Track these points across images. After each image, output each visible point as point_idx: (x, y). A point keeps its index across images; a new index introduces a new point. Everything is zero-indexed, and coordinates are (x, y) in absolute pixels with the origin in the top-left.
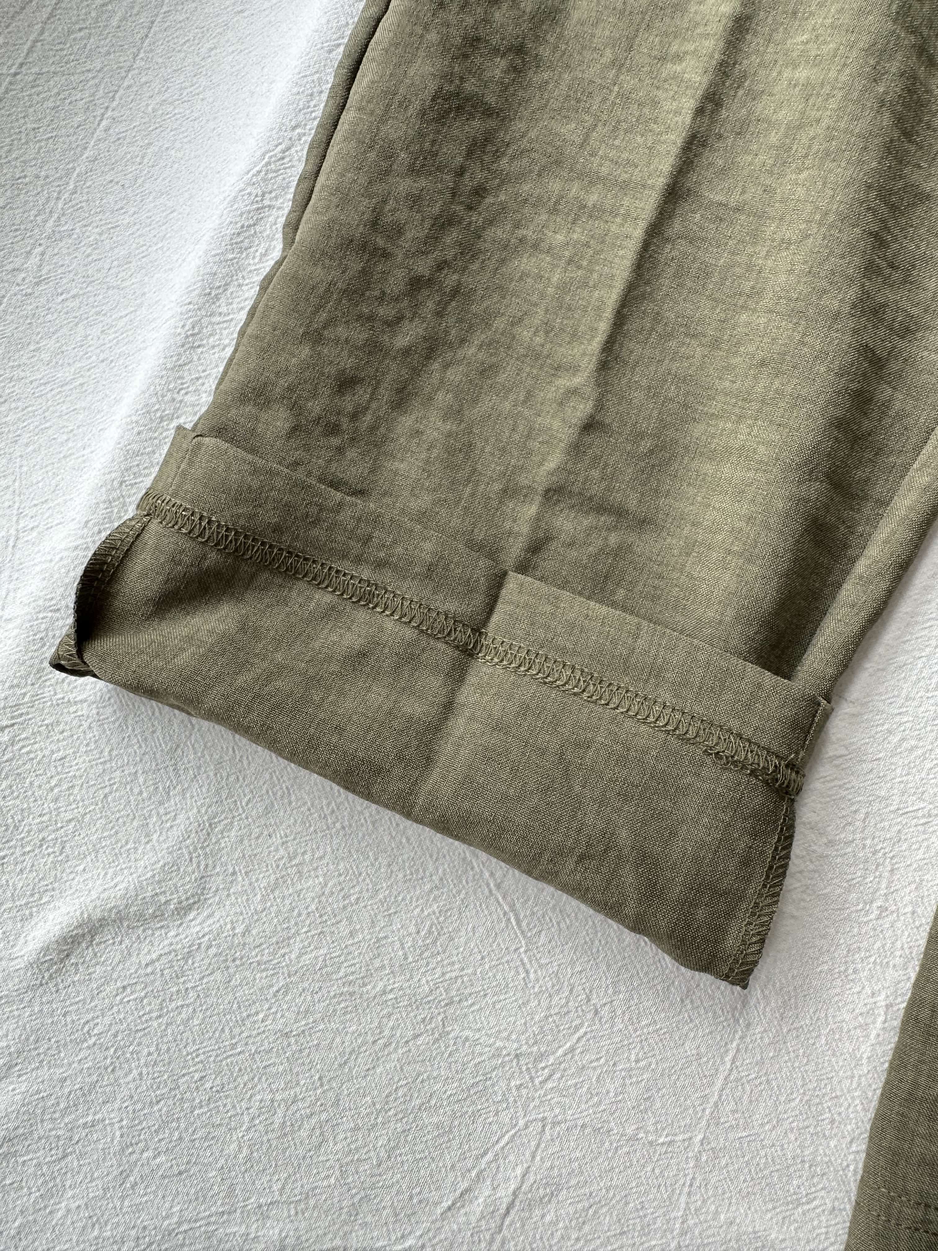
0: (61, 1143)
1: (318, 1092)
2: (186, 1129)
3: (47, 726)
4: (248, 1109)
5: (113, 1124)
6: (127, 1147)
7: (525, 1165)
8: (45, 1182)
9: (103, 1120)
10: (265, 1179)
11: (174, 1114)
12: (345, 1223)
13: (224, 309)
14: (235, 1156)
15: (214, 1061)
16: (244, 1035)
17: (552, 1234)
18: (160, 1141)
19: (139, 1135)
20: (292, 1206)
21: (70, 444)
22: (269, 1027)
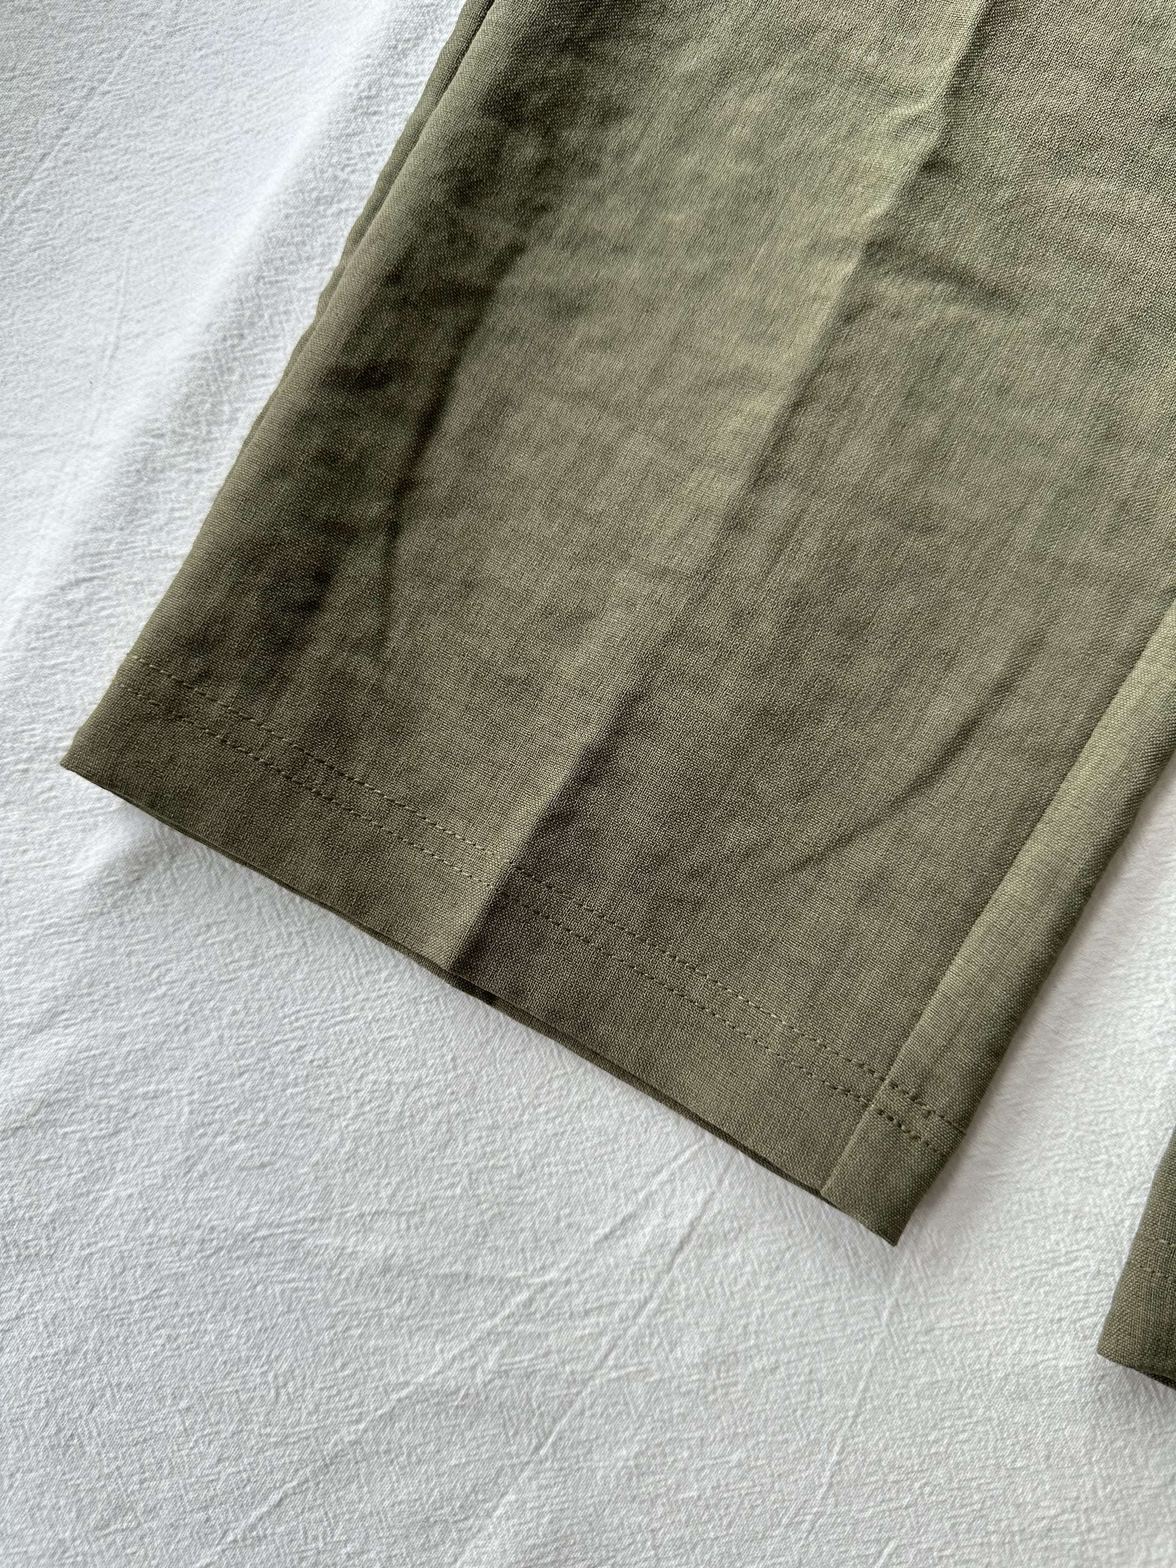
0: (113, 1115)
1: (450, 1076)
2: (275, 1111)
3: (136, 583)
4: (357, 1091)
5: (182, 1097)
6: (198, 1127)
7: (709, 1190)
8: (91, 1162)
9: (169, 1091)
10: (371, 1182)
11: (260, 1091)
12: (470, 1245)
13: (411, 69)
14: (335, 1151)
15: (318, 1027)
16: (362, 996)
17: (736, 1279)
18: (240, 1123)
19: (214, 1114)
20: (404, 1218)
21: (196, 233)
22: (393, 989)
